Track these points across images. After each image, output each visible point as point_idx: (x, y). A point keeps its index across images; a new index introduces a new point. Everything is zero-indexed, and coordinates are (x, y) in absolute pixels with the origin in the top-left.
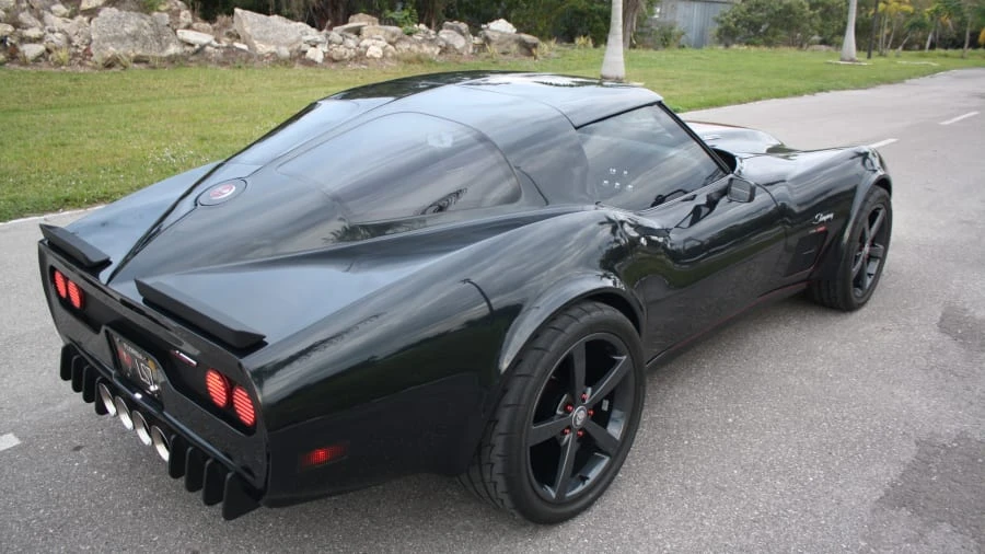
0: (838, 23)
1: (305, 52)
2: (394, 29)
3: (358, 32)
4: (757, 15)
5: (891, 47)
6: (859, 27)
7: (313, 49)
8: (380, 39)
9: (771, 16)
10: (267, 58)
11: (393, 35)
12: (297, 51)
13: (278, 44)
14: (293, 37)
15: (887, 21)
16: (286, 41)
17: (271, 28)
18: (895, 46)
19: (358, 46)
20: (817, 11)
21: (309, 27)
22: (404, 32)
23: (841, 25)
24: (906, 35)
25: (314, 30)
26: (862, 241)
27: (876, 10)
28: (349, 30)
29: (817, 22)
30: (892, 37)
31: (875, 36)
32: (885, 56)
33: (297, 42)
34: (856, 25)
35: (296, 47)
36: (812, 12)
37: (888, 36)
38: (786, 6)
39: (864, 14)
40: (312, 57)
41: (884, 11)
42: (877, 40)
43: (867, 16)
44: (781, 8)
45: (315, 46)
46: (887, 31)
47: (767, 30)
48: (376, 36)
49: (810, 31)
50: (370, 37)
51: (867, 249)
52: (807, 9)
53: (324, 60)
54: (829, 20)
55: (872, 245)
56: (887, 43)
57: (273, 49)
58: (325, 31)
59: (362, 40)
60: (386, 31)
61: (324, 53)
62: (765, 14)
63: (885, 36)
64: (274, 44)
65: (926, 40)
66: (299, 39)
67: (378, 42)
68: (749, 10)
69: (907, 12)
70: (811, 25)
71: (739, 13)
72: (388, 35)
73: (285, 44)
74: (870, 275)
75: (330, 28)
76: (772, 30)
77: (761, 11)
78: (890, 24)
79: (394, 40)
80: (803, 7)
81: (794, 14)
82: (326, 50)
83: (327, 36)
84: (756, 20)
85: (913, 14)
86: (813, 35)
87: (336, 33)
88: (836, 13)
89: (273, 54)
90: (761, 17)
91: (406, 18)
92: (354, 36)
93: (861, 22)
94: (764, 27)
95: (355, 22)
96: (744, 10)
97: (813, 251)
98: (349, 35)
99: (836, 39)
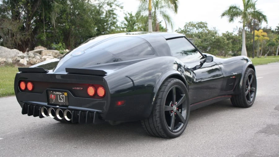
0: (239, 46)
1: (19, 61)
2: (56, 51)
3: (40, 53)
4: (205, 44)
5: (262, 55)
6: (248, 47)
7: (22, 59)
8: (50, 56)
9: (211, 44)
10: (3, 63)
11: (56, 54)
12: (15, 60)
13: (7, 58)
14: (13, 55)
15: (259, 44)
16: (10, 56)
17: (3, 51)
18: (263, 54)
19: (41, 58)
20: (230, 41)
21: (19, 51)
22: (60, 53)
23: (241, 46)
24: (268, 50)
25: (21, 52)
26: (247, 84)
27: (254, 40)
28: (37, 52)
29: (231, 46)
30: (262, 51)
31: (255, 51)
32: (260, 58)
33: (15, 57)
34: (247, 47)
35: (15, 59)
36: (228, 41)
37: (261, 51)
38: (217, 39)
39: (249, 42)
40: (22, 63)
41: (258, 40)
42: (256, 53)
43: (251, 42)
44: (215, 40)
45: (23, 58)
46: (260, 48)
47: (210, 49)
48: (48, 54)
49: (228, 49)
50: (46, 55)
51: (249, 88)
52: (226, 40)
53: (27, 64)
54: (235, 44)
55: (251, 87)
56: (260, 53)
57: (4, 60)
58: (26, 52)
59: (42, 56)
60: (53, 52)
61: (27, 61)
62: (208, 43)
63: (259, 51)
64: (5, 58)
65: (276, 51)
66: (16, 56)
67: (50, 57)
68: (202, 42)
69: (267, 40)
70: (228, 47)
71: (197, 43)
72: (54, 54)
73: (11, 58)
74: (252, 97)
75: (28, 51)
76: (212, 49)
77: (207, 42)
78: (260, 45)
79: (56, 56)
80: (224, 39)
81: (221, 42)
82: (28, 60)
83: (28, 54)
84: (206, 46)
85: (269, 41)
86: (229, 51)
87: (31, 53)
88: (238, 42)
89: (5, 62)
90: (207, 44)
91: (60, 47)
92: (39, 55)
93: (248, 45)
94: (209, 48)
95: (37, 49)
96: (200, 42)
97: (232, 84)
98: (37, 54)
99: (239, 53)
